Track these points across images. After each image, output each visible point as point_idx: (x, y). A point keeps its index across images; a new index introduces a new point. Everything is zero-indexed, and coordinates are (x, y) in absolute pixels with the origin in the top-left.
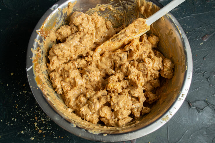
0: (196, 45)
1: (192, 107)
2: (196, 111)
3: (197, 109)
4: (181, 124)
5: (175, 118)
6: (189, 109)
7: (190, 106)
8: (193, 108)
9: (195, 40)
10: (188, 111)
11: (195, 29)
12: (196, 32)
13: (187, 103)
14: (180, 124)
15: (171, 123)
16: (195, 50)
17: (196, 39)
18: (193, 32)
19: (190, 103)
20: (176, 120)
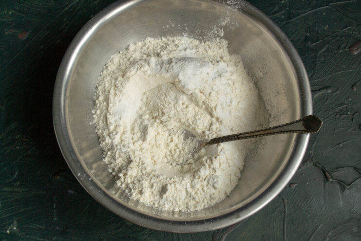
0: (338, 62)
1: (331, 180)
2: (338, 186)
3: (339, 183)
4: (310, 212)
5: (298, 201)
6: (325, 183)
7: (326, 178)
8: (332, 182)
9: (336, 52)
10: (323, 187)
11: (336, 32)
12: (338, 38)
13: (322, 172)
14: (308, 212)
15: (290, 210)
16: (337, 72)
17: (339, 50)
18: (333, 36)
19: (327, 171)
20: (299, 205)
